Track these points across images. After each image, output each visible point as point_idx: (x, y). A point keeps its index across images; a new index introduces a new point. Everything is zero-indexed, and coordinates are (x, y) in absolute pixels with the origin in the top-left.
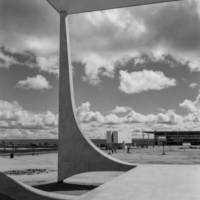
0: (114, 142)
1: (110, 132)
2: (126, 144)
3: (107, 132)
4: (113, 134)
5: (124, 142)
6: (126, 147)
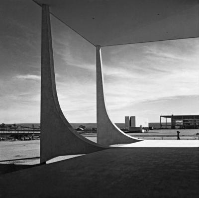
0: (132, 126)
2: (144, 128)
4: (131, 119)
5: (141, 126)
6: (143, 131)
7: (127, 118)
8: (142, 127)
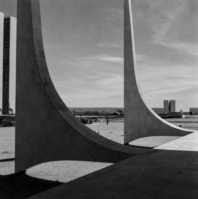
0: (171, 111)
1: (168, 101)
2: (184, 113)
3: (164, 101)
4: (170, 103)
5: (181, 111)
6: (184, 116)
7: (165, 102)
8: (183, 112)
